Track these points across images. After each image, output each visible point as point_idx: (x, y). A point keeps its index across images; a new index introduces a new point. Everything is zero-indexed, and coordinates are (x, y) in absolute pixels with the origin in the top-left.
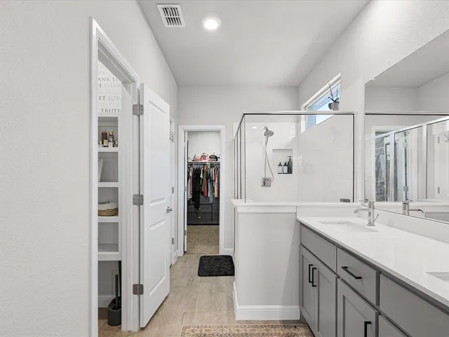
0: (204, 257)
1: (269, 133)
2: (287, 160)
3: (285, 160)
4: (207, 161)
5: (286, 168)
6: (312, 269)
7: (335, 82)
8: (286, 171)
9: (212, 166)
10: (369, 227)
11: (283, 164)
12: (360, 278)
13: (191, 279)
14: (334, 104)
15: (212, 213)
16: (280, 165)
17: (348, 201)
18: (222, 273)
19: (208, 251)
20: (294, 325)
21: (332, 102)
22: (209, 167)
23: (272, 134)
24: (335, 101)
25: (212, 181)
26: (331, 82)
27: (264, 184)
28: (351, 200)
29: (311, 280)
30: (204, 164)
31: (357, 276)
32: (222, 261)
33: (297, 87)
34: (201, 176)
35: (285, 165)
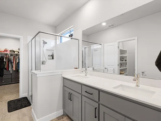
0: (10, 101)
1: (45, 43)
2: (52, 54)
3: (51, 54)
4: (8, 53)
5: (51, 57)
6: (70, 94)
7: (71, 28)
8: (51, 58)
9: (11, 55)
10: (85, 76)
11: (50, 55)
12: (92, 94)
13: (4, 115)
14: (71, 36)
15: (12, 78)
16: (49, 56)
17: (77, 68)
18: (23, 107)
19: (13, 97)
20: (62, 117)
21: (70, 35)
22: (10, 56)
23: (46, 43)
24: (71, 35)
25: (12, 63)
26: (70, 28)
27: (43, 63)
28: (78, 68)
29: (70, 98)
30: (6, 54)
31: (91, 93)
32: (22, 100)
33: (56, 27)
34: (5, 60)
35: (51, 56)
